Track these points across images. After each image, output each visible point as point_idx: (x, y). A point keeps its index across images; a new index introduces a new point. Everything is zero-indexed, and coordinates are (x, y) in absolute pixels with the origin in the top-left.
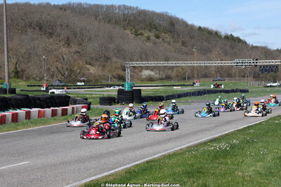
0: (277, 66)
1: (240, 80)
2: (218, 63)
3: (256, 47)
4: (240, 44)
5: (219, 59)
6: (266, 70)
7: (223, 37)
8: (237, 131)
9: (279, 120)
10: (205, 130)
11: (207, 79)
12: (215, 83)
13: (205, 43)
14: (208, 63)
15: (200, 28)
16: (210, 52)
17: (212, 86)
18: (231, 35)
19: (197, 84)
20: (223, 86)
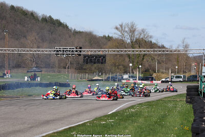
0: (104, 57)
1: (59, 72)
2: (34, 51)
3: (80, 33)
4: (61, 28)
5: (35, 45)
6: (91, 61)
7: (40, 19)
8: (57, 132)
9: (105, 121)
10: (19, 131)
11: (20, 70)
12: (30, 74)
13: (18, 26)
14: (22, 51)
15: (12, 7)
16: (25, 37)
17: (26, 78)
18: (50, 17)
19: (8, 76)
20: (39, 79)
